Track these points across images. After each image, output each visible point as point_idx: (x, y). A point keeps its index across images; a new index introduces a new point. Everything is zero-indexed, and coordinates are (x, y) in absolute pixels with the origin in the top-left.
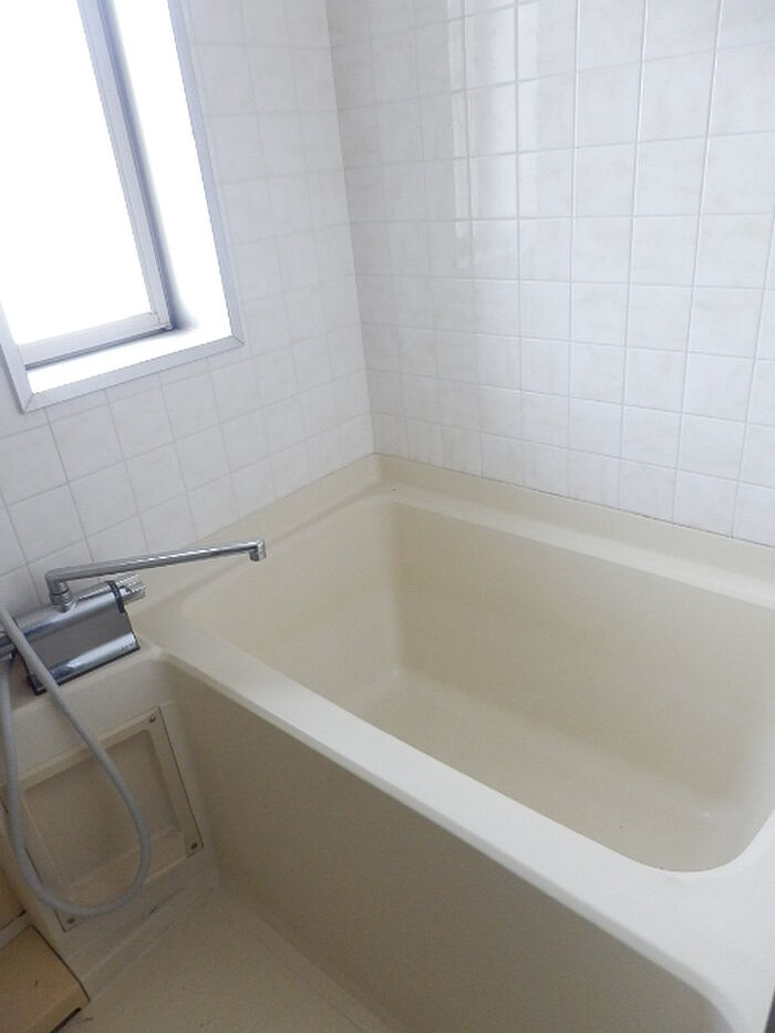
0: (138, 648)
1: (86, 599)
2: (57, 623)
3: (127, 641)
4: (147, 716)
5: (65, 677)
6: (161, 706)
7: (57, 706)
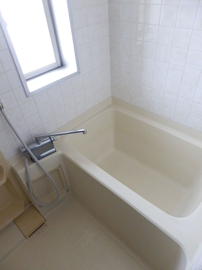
0: (56, 151)
1: (44, 141)
2: (38, 147)
3: (54, 150)
4: (58, 166)
5: (40, 158)
6: (61, 163)
7: (38, 165)
